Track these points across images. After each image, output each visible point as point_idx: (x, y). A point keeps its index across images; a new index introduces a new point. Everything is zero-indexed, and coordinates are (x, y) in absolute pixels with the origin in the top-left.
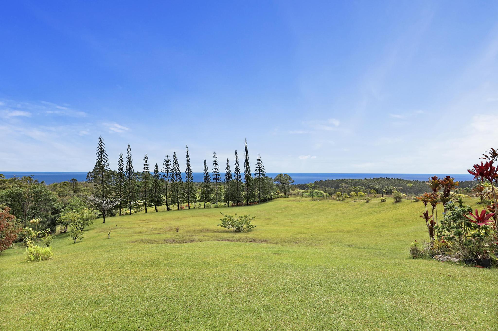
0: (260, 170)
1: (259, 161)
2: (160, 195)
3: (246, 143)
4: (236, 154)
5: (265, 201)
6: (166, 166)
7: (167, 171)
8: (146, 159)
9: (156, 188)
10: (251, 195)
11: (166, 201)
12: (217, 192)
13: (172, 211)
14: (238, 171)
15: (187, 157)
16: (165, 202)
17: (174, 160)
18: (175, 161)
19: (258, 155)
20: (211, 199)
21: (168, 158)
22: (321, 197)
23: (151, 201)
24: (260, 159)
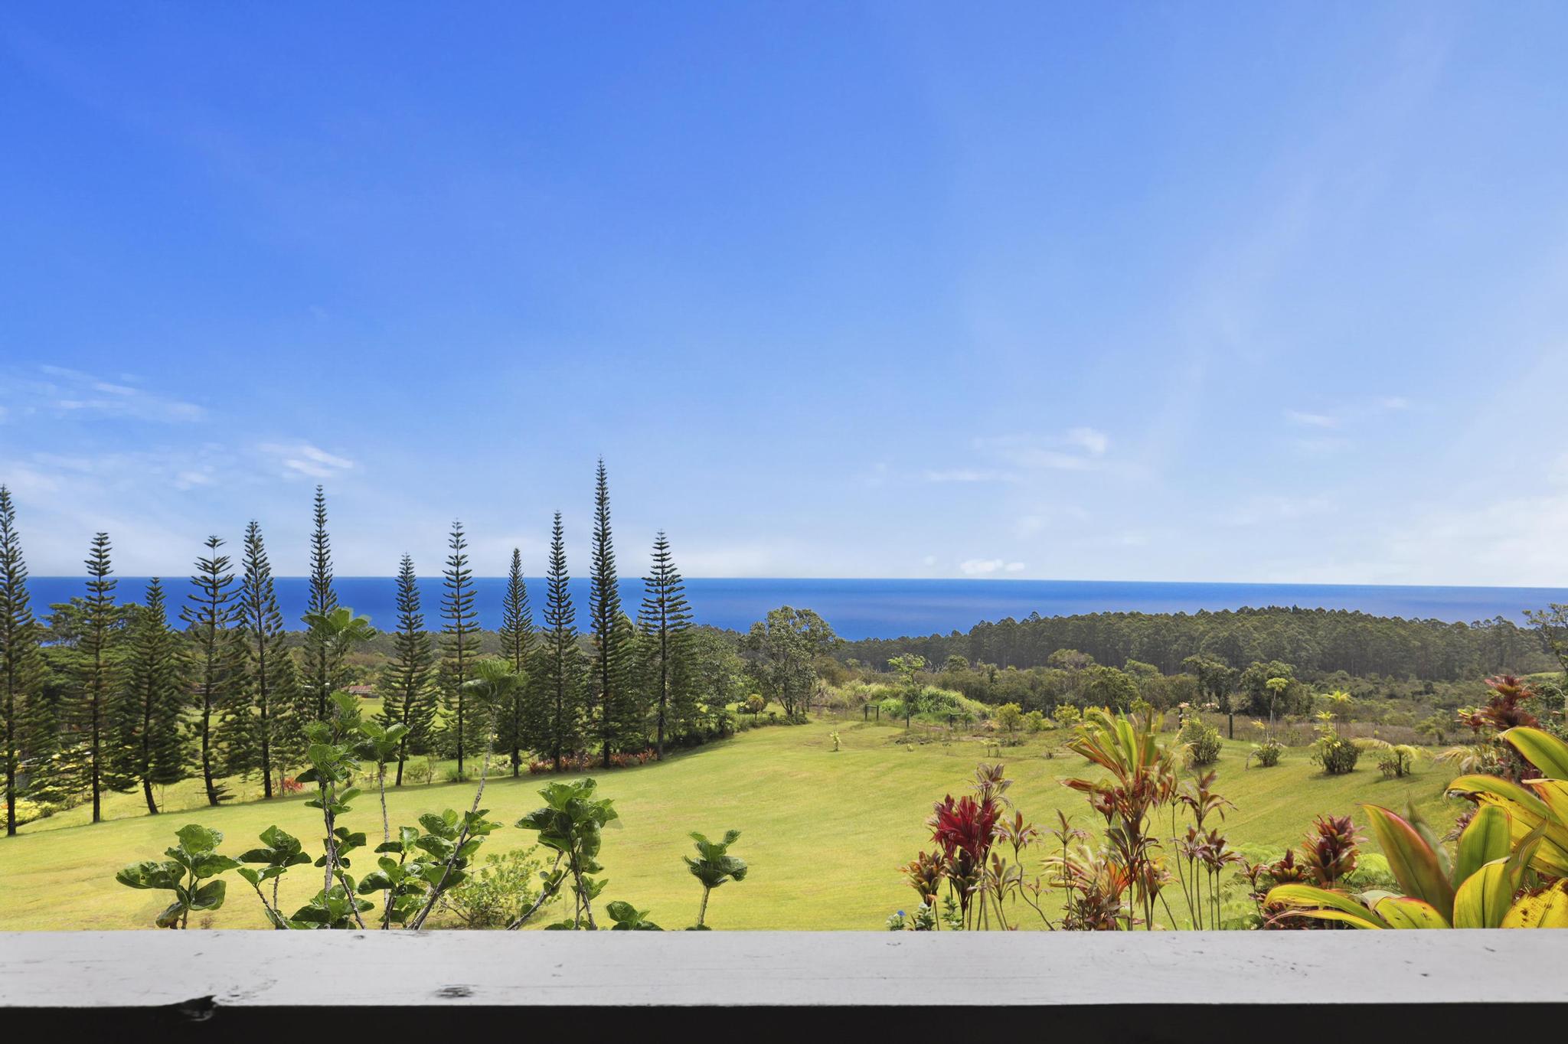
0: (667, 604)
1: (659, 564)
2: (171, 730)
3: (602, 480)
4: (558, 533)
5: (693, 742)
6: (206, 588)
7: (212, 614)
8: (98, 560)
9: (153, 698)
10: (620, 722)
11: (205, 759)
12: (461, 706)
13: (232, 805)
14: (562, 610)
15: (318, 545)
16: (199, 762)
17: (251, 560)
18: (254, 564)
19: (659, 536)
20: (433, 744)
21: (217, 549)
22: (952, 719)
23: (124, 764)
24: (666, 554)
